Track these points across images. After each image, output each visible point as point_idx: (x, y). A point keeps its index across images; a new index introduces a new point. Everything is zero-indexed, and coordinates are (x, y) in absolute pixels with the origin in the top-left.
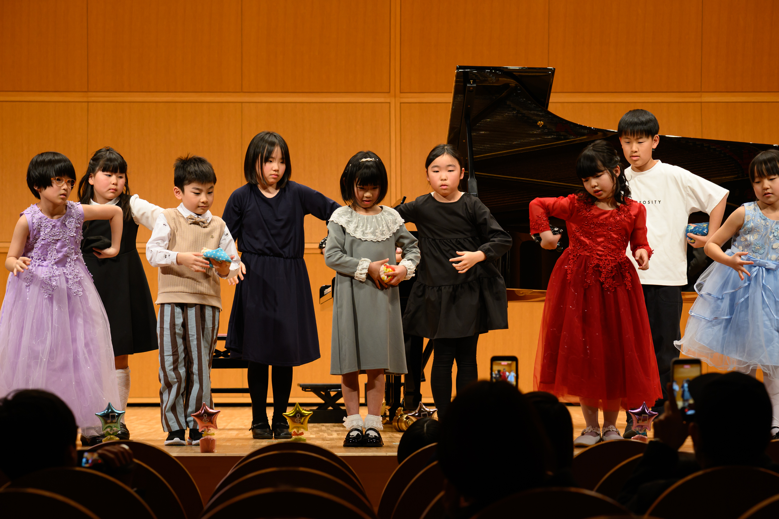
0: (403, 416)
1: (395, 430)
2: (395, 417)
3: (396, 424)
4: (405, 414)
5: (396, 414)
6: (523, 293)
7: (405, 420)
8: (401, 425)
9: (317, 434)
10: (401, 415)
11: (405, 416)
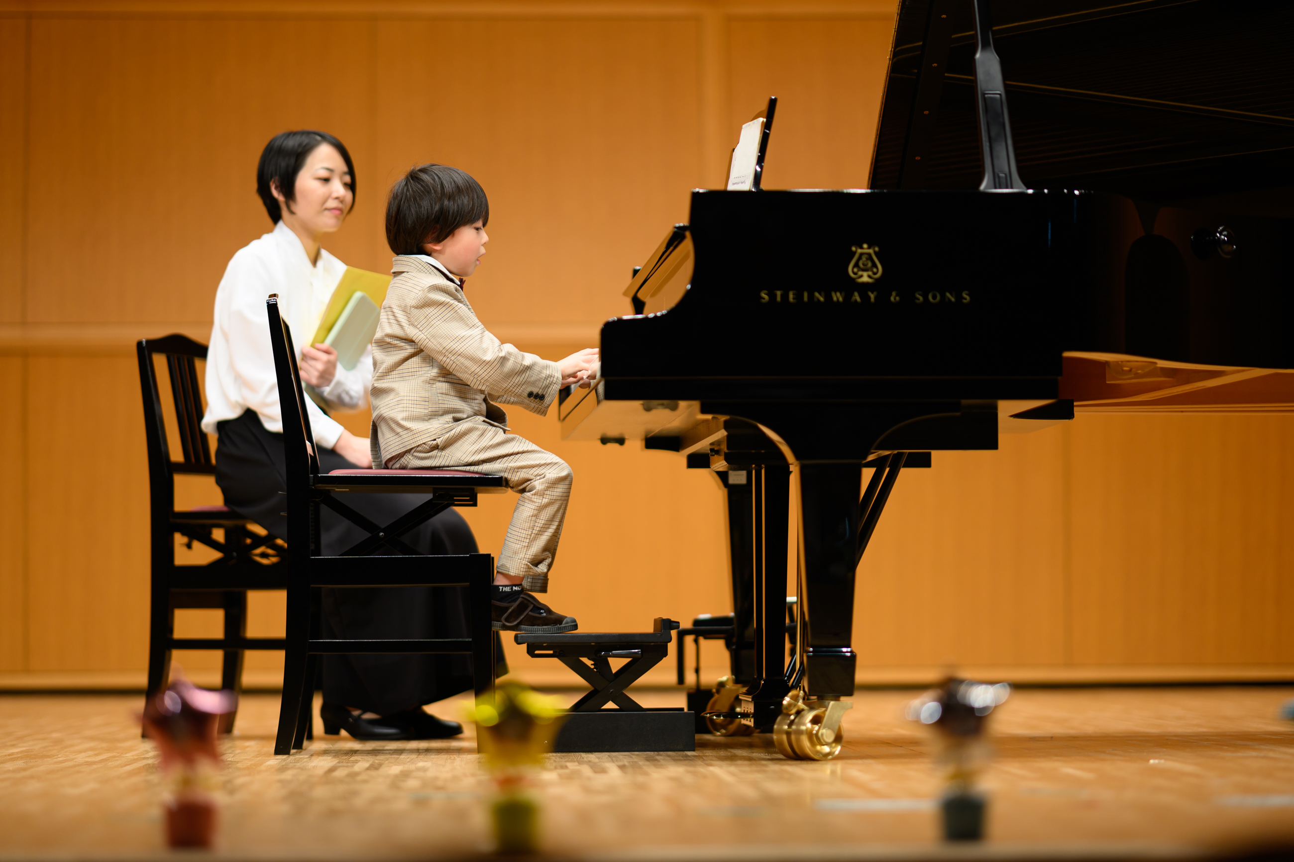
0: (803, 716)
1: (781, 756)
2: (779, 718)
3: (785, 737)
4: (812, 708)
5: (785, 711)
6: (1130, 370)
7: (809, 725)
8: (798, 740)
9: (562, 767)
10: (799, 713)
11: (810, 716)
